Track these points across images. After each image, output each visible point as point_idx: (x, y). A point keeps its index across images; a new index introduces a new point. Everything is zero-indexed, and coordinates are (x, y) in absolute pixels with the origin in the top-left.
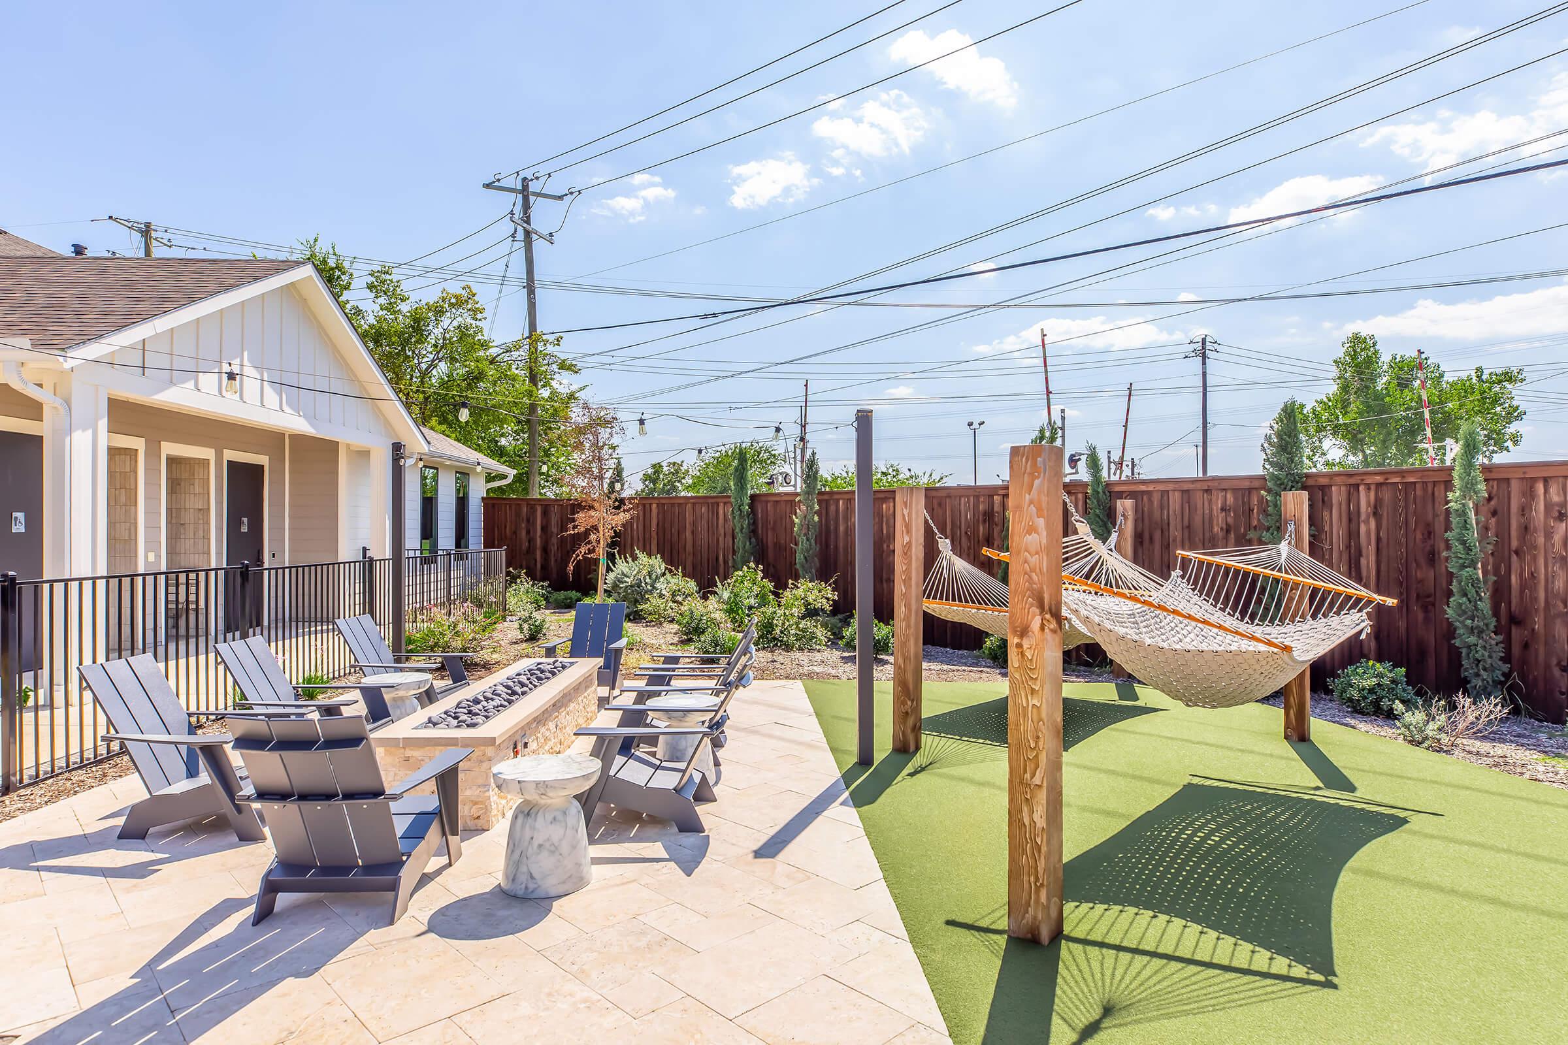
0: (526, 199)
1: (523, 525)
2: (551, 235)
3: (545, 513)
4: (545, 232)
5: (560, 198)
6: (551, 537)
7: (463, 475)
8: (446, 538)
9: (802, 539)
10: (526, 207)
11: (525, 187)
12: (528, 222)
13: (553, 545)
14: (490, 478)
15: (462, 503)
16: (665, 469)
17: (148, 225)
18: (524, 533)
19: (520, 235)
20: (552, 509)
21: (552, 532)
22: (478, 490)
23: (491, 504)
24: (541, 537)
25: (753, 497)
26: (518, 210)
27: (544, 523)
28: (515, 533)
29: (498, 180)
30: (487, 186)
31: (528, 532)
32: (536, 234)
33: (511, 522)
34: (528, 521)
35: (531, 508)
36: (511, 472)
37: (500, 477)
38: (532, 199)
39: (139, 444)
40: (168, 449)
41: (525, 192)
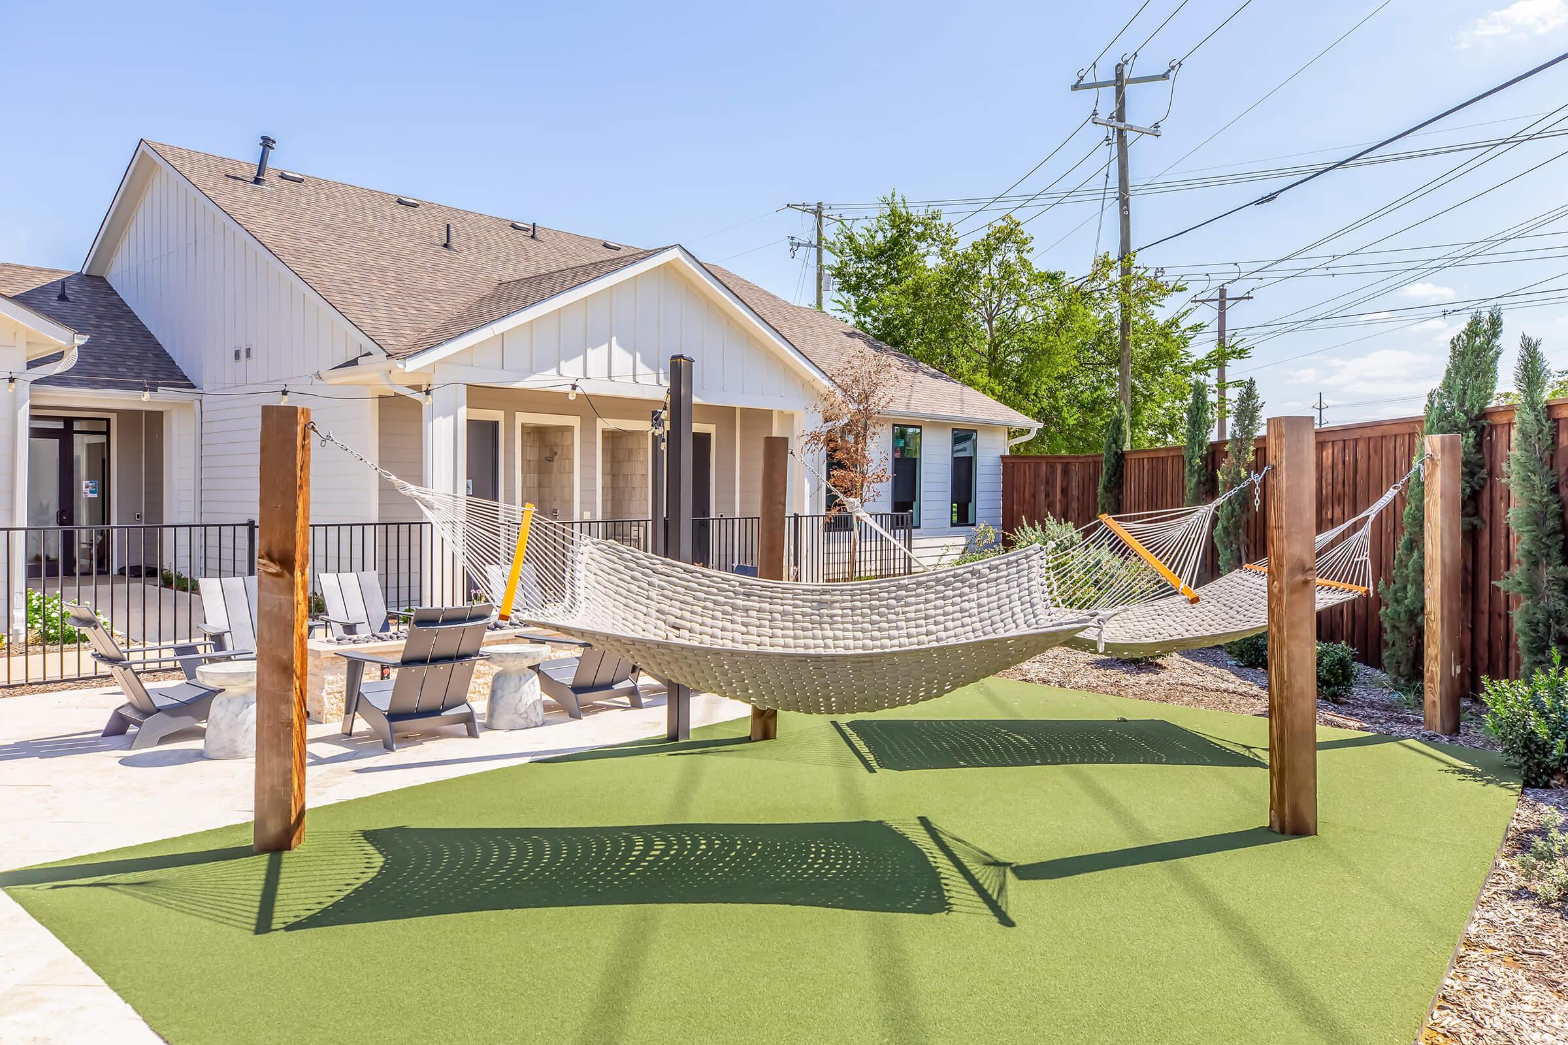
0: (1120, 91)
1: (1042, 487)
2: (1156, 126)
3: (1066, 472)
4: (1147, 125)
5: (1165, 76)
6: (1072, 500)
7: (963, 435)
8: (934, 501)
10: (1120, 100)
11: (1120, 76)
12: (1122, 119)
13: (1074, 510)
15: (965, 466)
18: (1043, 496)
20: (1073, 468)
21: (1072, 495)
22: (993, 449)
23: (1011, 464)
24: (1061, 501)
27: (1064, 485)
28: (1034, 496)
29: (1082, 78)
30: (1075, 87)
31: (1047, 495)
32: (1131, 129)
33: (1030, 483)
34: (1047, 482)
35: (1051, 467)
36: (1035, 425)
37: (1022, 432)
38: (1128, 88)
39: (575, 422)
40: (605, 424)
41: (1119, 82)
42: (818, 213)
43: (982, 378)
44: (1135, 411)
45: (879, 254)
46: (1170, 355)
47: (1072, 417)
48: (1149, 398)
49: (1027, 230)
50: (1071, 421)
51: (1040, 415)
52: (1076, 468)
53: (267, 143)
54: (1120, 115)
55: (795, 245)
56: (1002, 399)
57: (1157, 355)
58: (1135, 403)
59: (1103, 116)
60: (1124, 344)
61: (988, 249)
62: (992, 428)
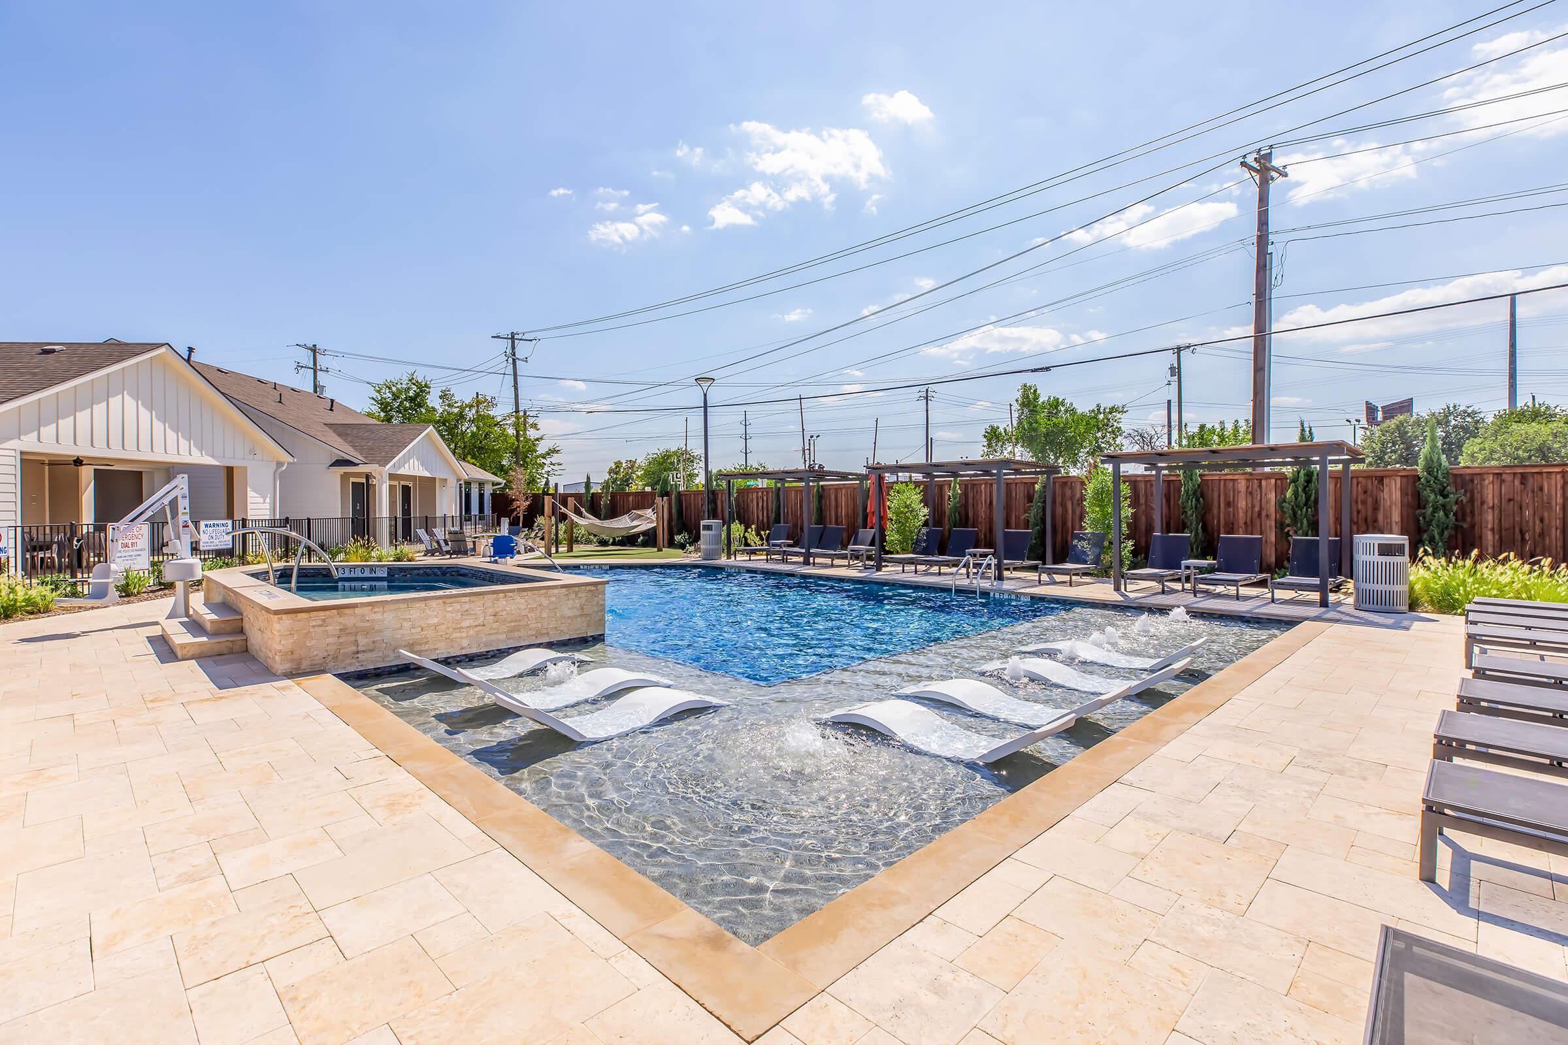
2: (526, 357)
4: (522, 357)
7: (481, 484)
8: (475, 510)
9: (603, 509)
10: (513, 347)
11: (513, 337)
12: (514, 355)
14: (494, 484)
15: (481, 496)
16: (624, 465)
17: (315, 346)
19: (510, 360)
22: (488, 490)
23: (495, 495)
25: (593, 494)
26: (509, 351)
29: (500, 334)
32: (518, 358)
36: (503, 481)
42: (314, 350)
43: (470, 459)
45: (407, 400)
53: (191, 350)
55: (299, 366)
59: (506, 353)
62: (487, 482)
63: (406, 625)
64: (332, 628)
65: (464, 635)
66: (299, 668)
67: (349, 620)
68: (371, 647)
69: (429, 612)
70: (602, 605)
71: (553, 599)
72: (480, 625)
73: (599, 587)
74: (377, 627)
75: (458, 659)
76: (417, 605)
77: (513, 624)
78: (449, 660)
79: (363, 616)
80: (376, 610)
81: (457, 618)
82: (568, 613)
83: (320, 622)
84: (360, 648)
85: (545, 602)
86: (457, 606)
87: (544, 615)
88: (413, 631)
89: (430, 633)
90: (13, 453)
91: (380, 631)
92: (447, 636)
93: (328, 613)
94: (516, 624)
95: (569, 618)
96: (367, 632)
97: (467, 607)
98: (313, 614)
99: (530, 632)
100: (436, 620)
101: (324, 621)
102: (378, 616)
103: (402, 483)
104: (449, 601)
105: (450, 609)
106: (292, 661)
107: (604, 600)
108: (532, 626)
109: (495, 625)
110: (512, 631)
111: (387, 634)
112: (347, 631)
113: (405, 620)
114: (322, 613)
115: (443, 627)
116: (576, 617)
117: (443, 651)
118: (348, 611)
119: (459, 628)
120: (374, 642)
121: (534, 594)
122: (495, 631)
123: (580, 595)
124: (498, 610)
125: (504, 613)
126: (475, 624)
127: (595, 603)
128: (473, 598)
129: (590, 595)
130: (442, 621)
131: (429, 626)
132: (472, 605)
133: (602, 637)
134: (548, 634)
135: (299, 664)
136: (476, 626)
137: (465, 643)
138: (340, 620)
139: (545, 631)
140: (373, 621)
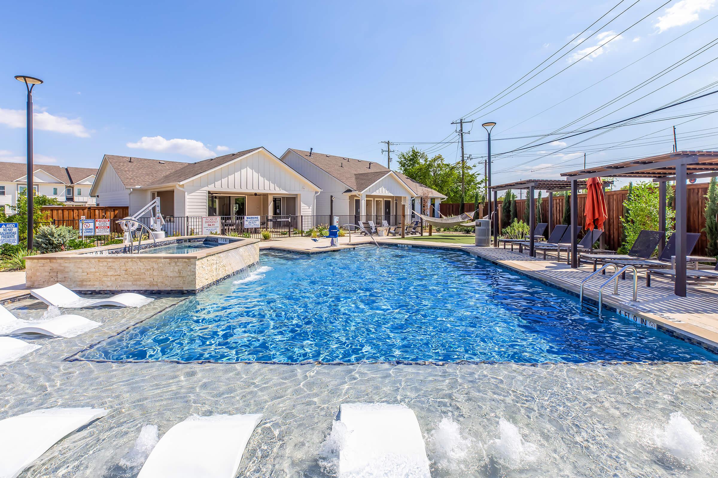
2: (469, 132)
3: (452, 207)
4: (466, 132)
5: (471, 122)
7: (433, 199)
10: (461, 127)
14: (441, 199)
19: (460, 134)
23: (442, 205)
30: (452, 124)
32: (464, 133)
35: (450, 206)
36: (446, 197)
37: (443, 199)
38: (463, 124)
39: (372, 199)
40: (376, 199)
41: (461, 123)
42: (388, 143)
43: (434, 187)
44: (466, 193)
45: (411, 160)
46: (473, 181)
47: (452, 195)
48: (468, 190)
49: (443, 157)
50: (452, 196)
51: (446, 195)
52: (454, 206)
53: (312, 149)
54: (462, 130)
55: (383, 151)
56: (438, 191)
57: (470, 181)
58: (465, 191)
59: (458, 131)
60: (463, 178)
61: (435, 160)
62: (438, 198)
63: (80, 270)
64: (47, 268)
65: (109, 279)
66: (33, 285)
67: (55, 265)
68: (63, 279)
69: (91, 266)
70: (193, 271)
71: (161, 265)
72: (117, 275)
73: (191, 260)
74: (66, 270)
75: (106, 292)
76: (86, 261)
77: (136, 277)
78: (101, 292)
79: (60, 264)
80: (66, 261)
81: (105, 270)
82: (170, 274)
83: (42, 265)
84: (59, 280)
85: (156, 266)
86: (105, 264)
87: (155, 274)
88: (83, 274)
89: (91, 276)
90: (205, 192)
91: (68, 272)
92: (100, 279)
93: (46, 260)
94: (138, 277)
95: (171, 277)
96: (62, 271)
97: (110, 264)
98: (40, 261)
99: (146, 283)
100: (94, 270)
101: (44, 264)
102: (67, 265)
103: (385, 199)
104: (101, 260)
105: (101, 265)
106: (31, 281)
107: (195, 268)
108: (147, 279)
109: (126, 276)
110: (136, 281)
111: (71, 274)
112: (54, 271)
113: (79, 268)
114: (43, 261)
115: (98, 274)
116: (176, 277)
117: (97, 287)
118: (54, 261)
119: (106, 276)
120: (65, 277)
121: (149, 261)
122: (126, 280)
123: (178, 264)
124: (127, 268)
125: (131, 270)
126: (115, 274)
127: (188, 270)
128: (114, 260)
129: (185, 264)
130: (97, 271)
131: (91, 272)
132: (114, 264)
133: (194, 292)
134: (157, 285)
135: (34, 283)
136: (116, 275)
137: (109, 284)
138: (51, 265)
139: (156, 283)
140: (65, 267)
